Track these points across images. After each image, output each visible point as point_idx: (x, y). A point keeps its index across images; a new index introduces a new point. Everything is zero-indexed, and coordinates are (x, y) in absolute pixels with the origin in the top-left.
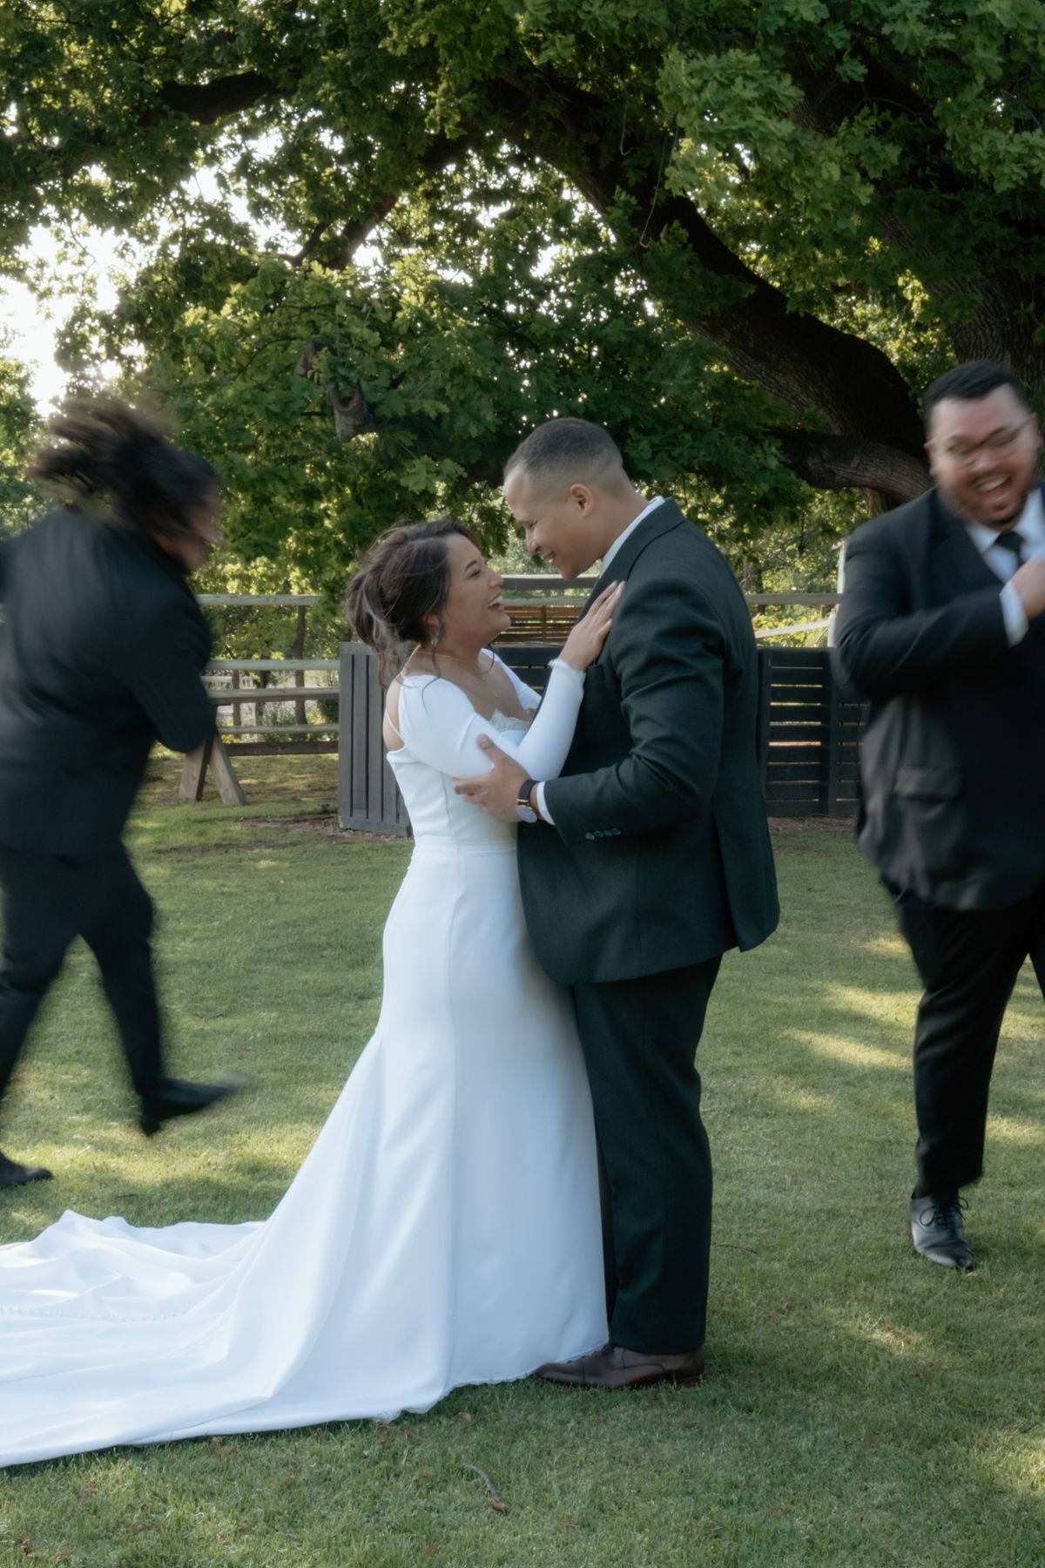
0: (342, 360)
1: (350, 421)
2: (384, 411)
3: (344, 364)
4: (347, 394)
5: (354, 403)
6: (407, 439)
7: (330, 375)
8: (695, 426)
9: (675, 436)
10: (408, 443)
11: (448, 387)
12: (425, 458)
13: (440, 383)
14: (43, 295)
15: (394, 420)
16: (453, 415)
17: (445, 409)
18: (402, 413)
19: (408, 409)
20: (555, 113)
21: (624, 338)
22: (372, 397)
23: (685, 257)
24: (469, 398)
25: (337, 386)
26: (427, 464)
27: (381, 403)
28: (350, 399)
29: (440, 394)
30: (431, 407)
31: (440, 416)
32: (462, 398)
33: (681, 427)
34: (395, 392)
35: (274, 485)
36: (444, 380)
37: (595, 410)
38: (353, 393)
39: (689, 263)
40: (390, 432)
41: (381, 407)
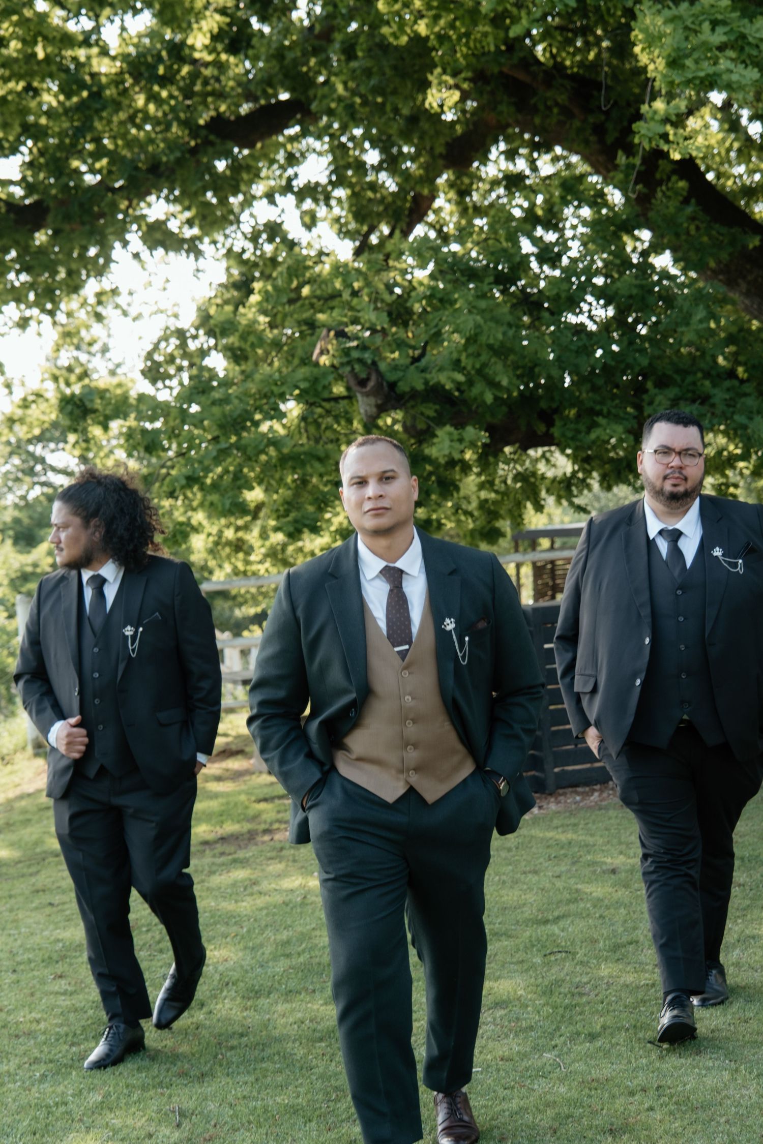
0: (355, 343)
1: (372, 400)
2: (403, 387)
3: (358, 346)
4: (363, 375)
5: (371, 384)
6: (430, 410)
7: (345, 360)
8: (714, 373)
9: (694, 383)
10: (431, 413)
11: (463, 357)
12: (448, 428)
13: (455, 356)
14: (134, 320)
15: (414, 394)
16: (470, 383)
17: (460, 378)
18: (420, 386)
19: (426, 383)
20: (562, 98)
21: (635, 291)
22: (392, 377)
23: (689, 210)
24: (484, 365)
25: (353, 369)
26: (450, 434)
27: (399, 380)
28: (368, 379)
29: (457, 365)
30: (447, 380)
31: (459, 386)
32: (478, 366)
33: (699, 375)
34: (412, 368)
35: (312, 466)
36: (460, 352)
37: (613, 363)
38: (369, 375)
39: (693, 219)
40: (413, 407)
41: (400, 384)
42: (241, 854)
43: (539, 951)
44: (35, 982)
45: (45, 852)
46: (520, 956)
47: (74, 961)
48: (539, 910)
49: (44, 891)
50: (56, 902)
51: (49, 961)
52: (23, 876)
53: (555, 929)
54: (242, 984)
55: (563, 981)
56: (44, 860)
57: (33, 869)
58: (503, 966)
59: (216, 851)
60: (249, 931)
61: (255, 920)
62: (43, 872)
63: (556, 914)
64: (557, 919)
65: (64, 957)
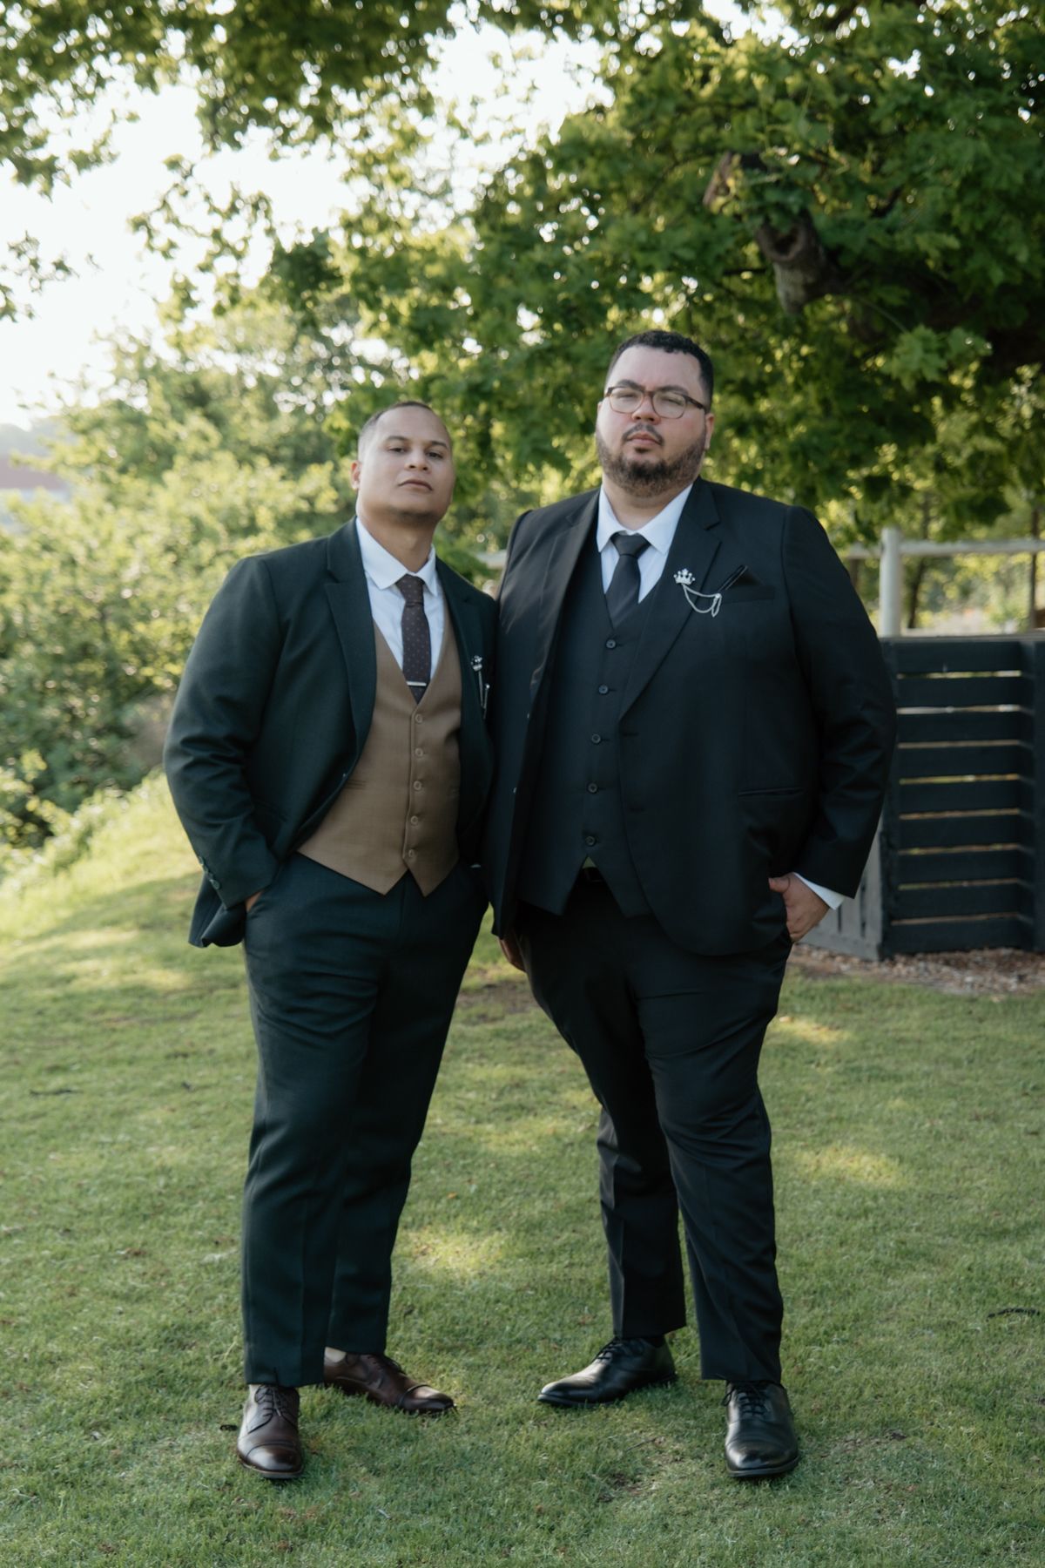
0: (773, 177)
1: (798, 277)
3: (777, 182)
4: (784, 233)
5: (798, 247)
6: (894, 297)
7: (755, 205)
10: (896, 302)
11: (956, 211)
12: (923, 330)
13: (942, 207)
15: (870, 270)
16: (967, 251)
17: (952, 243)
22: (835, 238)
24: (991, 226)
25: (768, 221)
26: (925, 340)
27: (847, 243)
28: (793, 239)
29: (945, 222)
30: (930, 246)
31: (946, 256)
32: (980, 226)
36: (951, 202)
38: (795, 231)
40: (867, 291)
41: (848, 250)
42: (511, 1022)
43: (982, 1302)
44: (90, 1260)
45: (217, 977)
46: (947, 1310)
47: (172, 1220)
48: (994, 1208)
49: (185, 1055)
50: (194, 1082)
51: (133, 1214)
52: (171, 1019)
53: (1015, 1252)
54: (434, 1315)
55: (1019, 1382)
56: (211, 990)
57: (191, 1007)
58: (911, 1331)
59: (474, 1011)
60: (479, 1191)
61: (498, 1167)
62: (200, 1016)
63: (1022, 1218)
64: (1022, 1232)
65: (158, 1210)
